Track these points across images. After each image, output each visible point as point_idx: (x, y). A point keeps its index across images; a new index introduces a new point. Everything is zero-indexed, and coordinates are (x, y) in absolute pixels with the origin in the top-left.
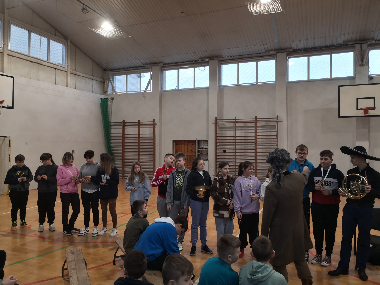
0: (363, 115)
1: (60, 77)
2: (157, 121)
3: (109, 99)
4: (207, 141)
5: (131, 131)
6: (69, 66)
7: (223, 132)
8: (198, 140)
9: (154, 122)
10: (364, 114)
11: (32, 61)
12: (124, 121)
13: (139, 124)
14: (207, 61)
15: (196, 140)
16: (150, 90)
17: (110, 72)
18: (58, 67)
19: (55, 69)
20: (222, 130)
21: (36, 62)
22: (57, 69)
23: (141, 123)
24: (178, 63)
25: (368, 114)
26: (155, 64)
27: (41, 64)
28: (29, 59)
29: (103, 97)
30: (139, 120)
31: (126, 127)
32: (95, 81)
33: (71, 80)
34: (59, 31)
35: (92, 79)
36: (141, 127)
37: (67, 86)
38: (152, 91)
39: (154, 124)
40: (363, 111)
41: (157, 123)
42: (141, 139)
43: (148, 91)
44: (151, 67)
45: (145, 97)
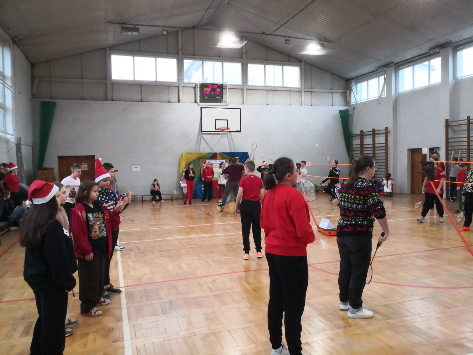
1: (295, 98)
2: (390, 128)
3: (350, 110)
4: (439, 148)
5: (368, 141)
6: (303, 86)
7: (460, 136)
8: (429, 148)
9: (387, 130)
11: (267, 89)
12: (362, 131)
13: (374, 133)
14: (439, 50)
16: (384, 95)
18: (292, 90)
19: (289, 91)
20: (458, 134)
21: (270, 89)
22: (292, 91)
23: (377, 132)
24: (409, 59)
26: (387, 65)
27: (276, 90)
28: (265, 88)
29: (344, 108)
30: (373, 130)
31: (365, 137)
32: (334, 93)
33: (306, 98)
34: (292, 57)
35: (332, 93)
36: (377, 136)
37: (302, 105)
38: (385, 96)
39: (387, 132)
41: (390, 131)
42: (377, 149)
43: (383, 97)
44: (385, 69)
45: (380, 103)
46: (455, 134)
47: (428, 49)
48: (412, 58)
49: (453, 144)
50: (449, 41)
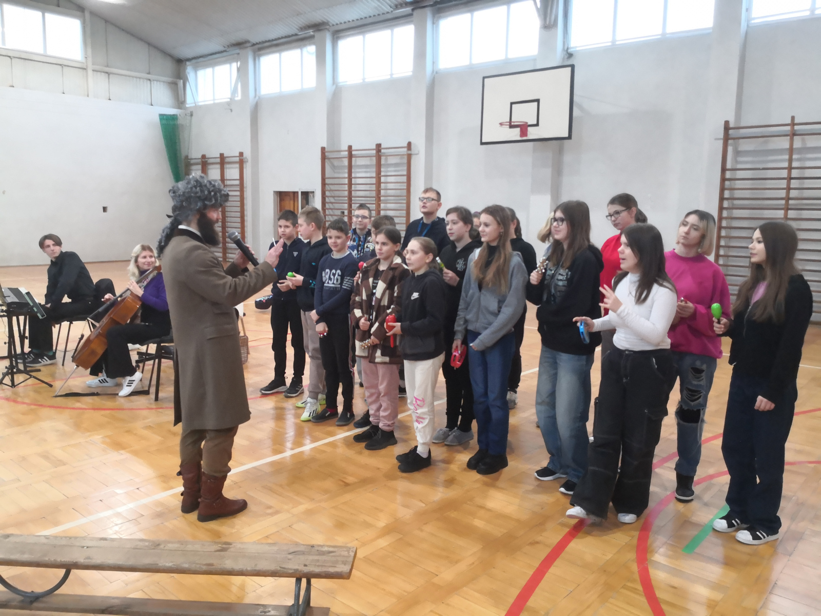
0: (519, 138)
1: (73, 80)
2: (248, 154)
3: (183, 116)
4: (314, 192)
5: (214, 173)
6: (90, 60)
8: (302, 192)
9: (241, 158)
10: (521, 136)
11: (9, 55)
12: (204, 156)
13: (223, 161)
14: (312, 33)
15: (297, 192)
16: (238, 96)
17: (188, 63)
18: (66, 63)
19: (61, 65)
20: (339, 173)
21: (18, 56)
23: (226, 160)
24: (273, 40)
25: (526, 136)
26: (240, 45)
27: (31, 60)
28: (3, 52)
30: (222, 155)
31: (209, 166)
32: (155, 82)
33: (97, 83)
35: (150, 80)
36: (227, 166)
38: (240, 98)
39: (241, 162)
40: (518, 129)
41: (247, 159)
43: (236, 99)
44: (238, 51)
45: (231, 110)
46: (335, 172)
47: (297, 27)
48: (276, 40)
49: (333, 187)
50: (325, 21)
